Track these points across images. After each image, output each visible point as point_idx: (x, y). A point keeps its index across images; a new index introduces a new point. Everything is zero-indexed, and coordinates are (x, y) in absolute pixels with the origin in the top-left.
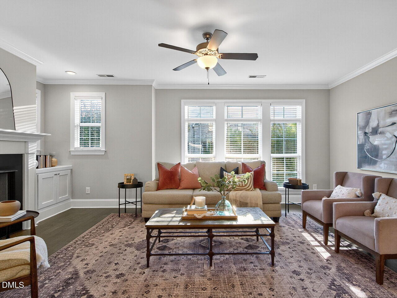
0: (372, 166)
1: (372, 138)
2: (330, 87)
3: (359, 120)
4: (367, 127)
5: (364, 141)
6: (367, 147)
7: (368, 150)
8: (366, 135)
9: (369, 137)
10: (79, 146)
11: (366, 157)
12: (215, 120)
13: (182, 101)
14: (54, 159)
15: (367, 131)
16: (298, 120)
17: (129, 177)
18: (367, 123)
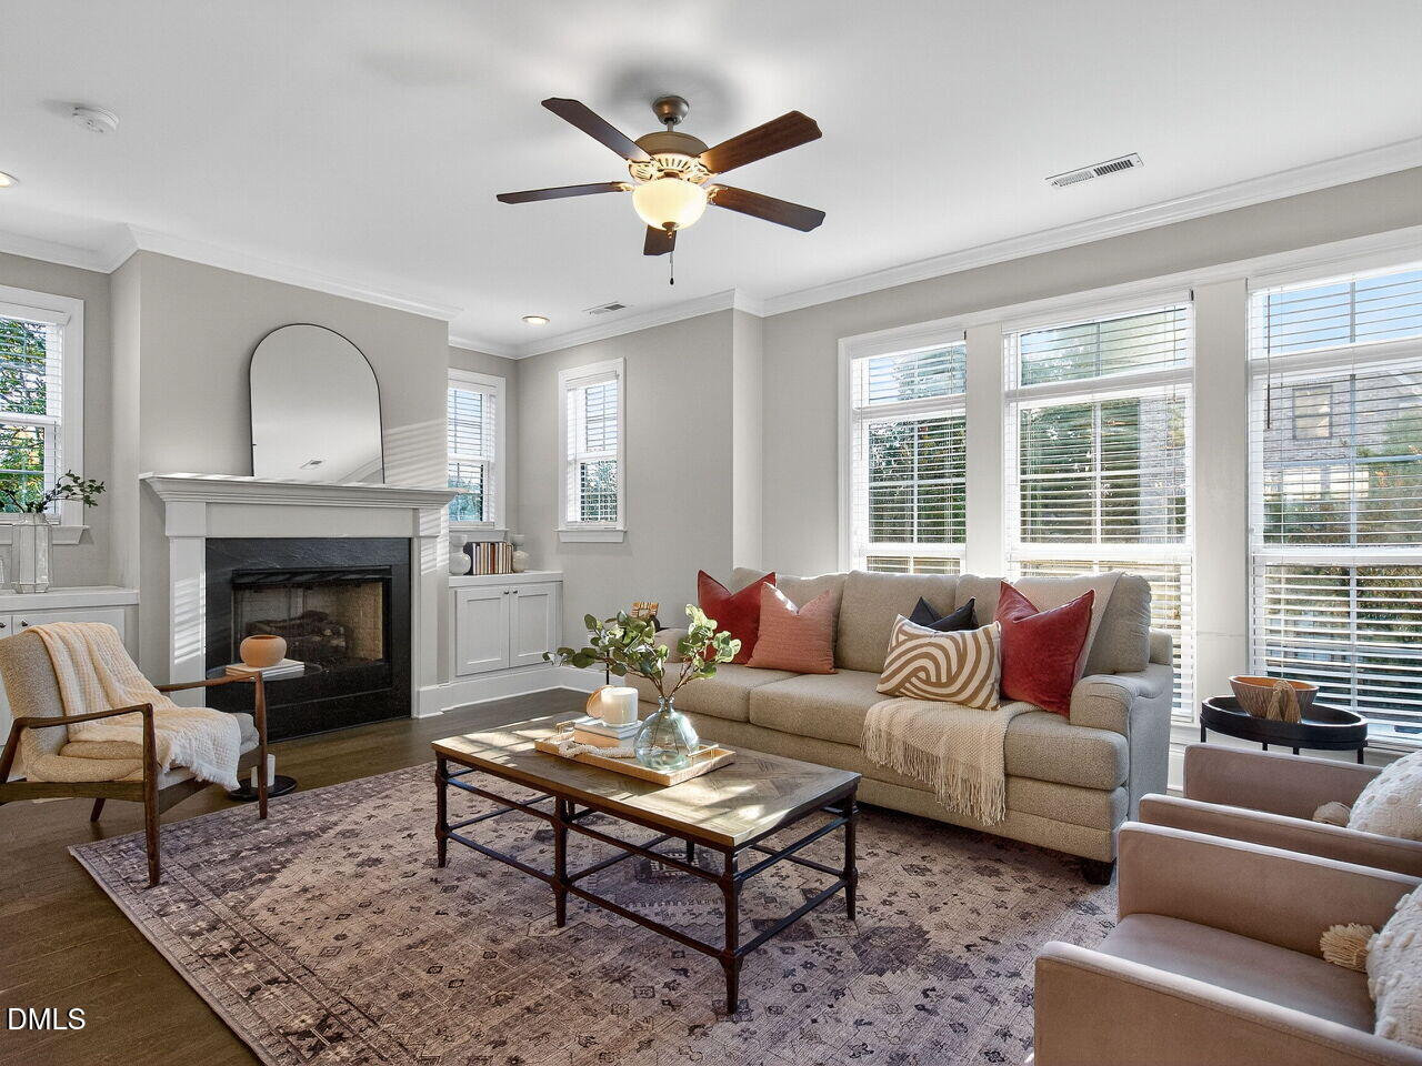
10: (579, 517)
13: (842, 342)
14: (519, 554)
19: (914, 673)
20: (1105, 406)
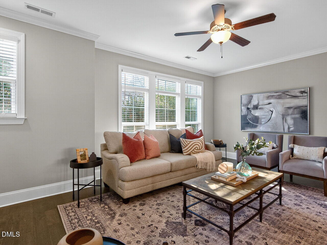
0: (253, 129)
1: (253, 112)
2: (215, 76)
3: (243, 100)
4: (250, 105)
5: (246, 113)
6: (249, 117)
7: (250, 119)
8: (248, 109)
9: (251, 111)
11: (248, 123)
12: (148, 90)
15: (249, 107)
16: (199, 97)
17: (82, 153)
18: (250, 102)
19: (195, 149)
20: (167, 96)
